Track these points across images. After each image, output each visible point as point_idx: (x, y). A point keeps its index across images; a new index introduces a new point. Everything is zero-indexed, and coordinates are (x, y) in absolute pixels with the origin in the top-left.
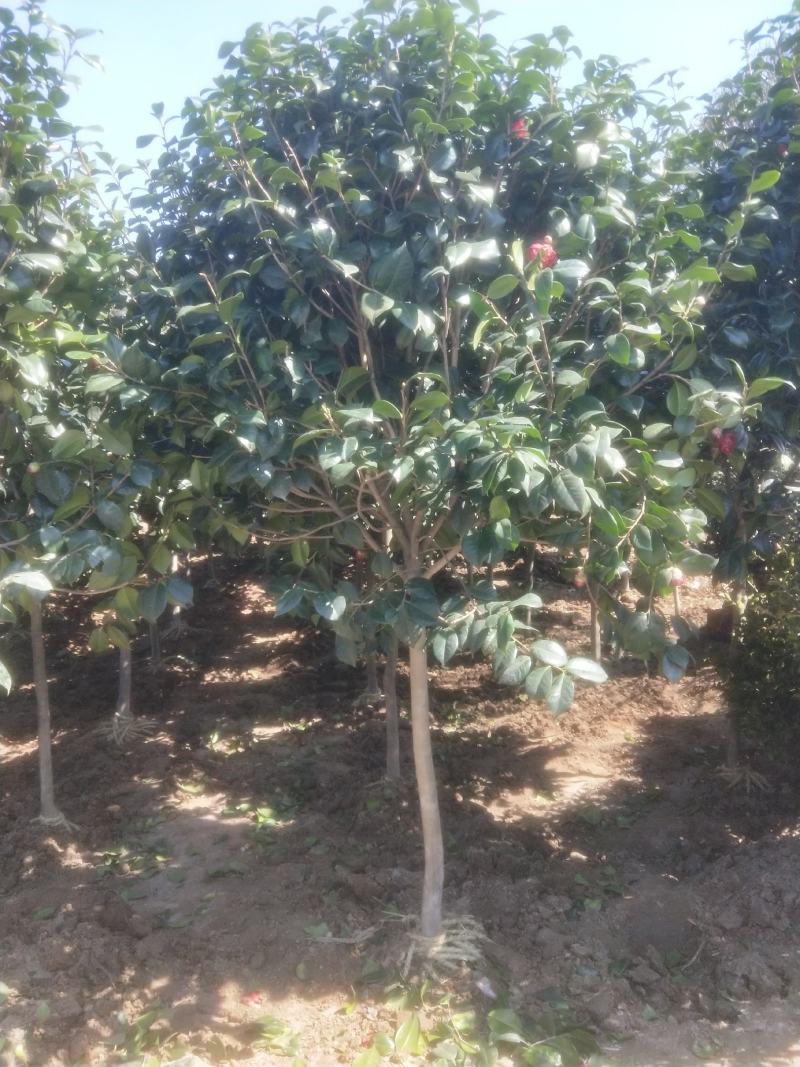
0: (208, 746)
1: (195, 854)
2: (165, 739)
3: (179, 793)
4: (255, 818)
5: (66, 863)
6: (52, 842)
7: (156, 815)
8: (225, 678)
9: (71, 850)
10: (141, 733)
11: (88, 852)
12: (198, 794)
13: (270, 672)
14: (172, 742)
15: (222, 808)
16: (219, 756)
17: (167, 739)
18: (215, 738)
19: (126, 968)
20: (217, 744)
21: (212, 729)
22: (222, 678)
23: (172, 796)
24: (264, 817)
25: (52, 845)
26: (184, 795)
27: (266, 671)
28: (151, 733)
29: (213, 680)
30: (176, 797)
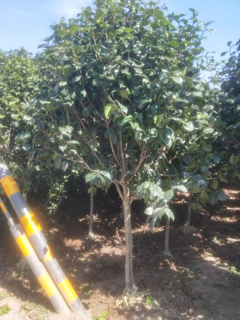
0: (213, 241)
1: (210, 276)
2: (199, 235)
3: (204, 254)
4: (230, 269)
5: (171, 268)
6: (168, 261)
7: (197, 259)
8: (218, 219)
9: (173, 264)
10: (192, 232)
11: (177, 266)
12: (210, 256)
13: (232, 220)
14: (202, 237)
15: (218, 263)
16: (217, 245)
17: (200, 236)
18: (215, 239)
19: (190, 308)
20: (216, 241)
21: (214, 235)
22: (217, 219)
23: (202, 254)
24: (233, 269)
25: (167, 262)
26: (206, 255)
27: (231, 219)
28: (195, 233)
29: (214, 219)
30: (204, 255)
